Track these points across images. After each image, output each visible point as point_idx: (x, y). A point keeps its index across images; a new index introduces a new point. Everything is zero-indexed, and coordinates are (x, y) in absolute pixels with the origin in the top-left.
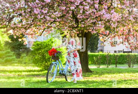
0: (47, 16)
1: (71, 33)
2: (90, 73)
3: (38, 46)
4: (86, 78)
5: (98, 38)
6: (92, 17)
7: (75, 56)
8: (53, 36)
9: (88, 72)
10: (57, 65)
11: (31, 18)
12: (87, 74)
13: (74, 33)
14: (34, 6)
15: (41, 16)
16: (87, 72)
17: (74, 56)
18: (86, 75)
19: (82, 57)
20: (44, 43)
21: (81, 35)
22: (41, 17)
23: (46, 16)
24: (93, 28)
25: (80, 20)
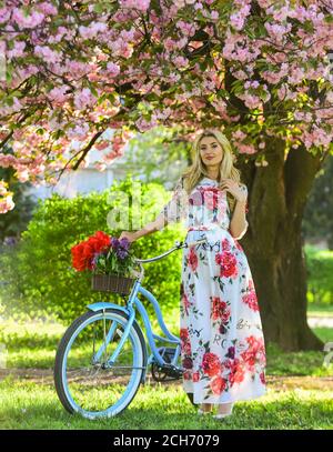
1: (204, 148)
6: (303, 54)
7: (227, 268)
8: (156, 174)
12: (300, 359)
13: (219, 149)
16: (299, 351)
17: (223, 268)
21: (265, 163)
24: (314, 117)
25: (241, 73)
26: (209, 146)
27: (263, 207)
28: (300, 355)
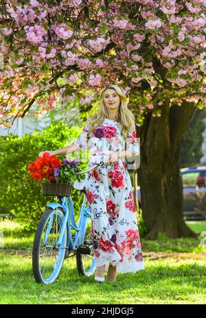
0: (67, 51)
1: (107, 97)
2: (190, 241)
3: (16, 150)
4: (183, 258)
5: (201, 123)
9: (184, 237)
10: (64, 213)
11: (17, 57)
12: (182, 243)
14: (26, 18)
15: (48, 52)
16: (180, 237)
17: (113, 181)
18: (180, 248)
19: (163, 187)
20: (37, 140)
21: (159, 115)
22: (49, 56)
23: (63, 52)
26: (111, 96)
27: (155, 143)
28: (181, 240)
